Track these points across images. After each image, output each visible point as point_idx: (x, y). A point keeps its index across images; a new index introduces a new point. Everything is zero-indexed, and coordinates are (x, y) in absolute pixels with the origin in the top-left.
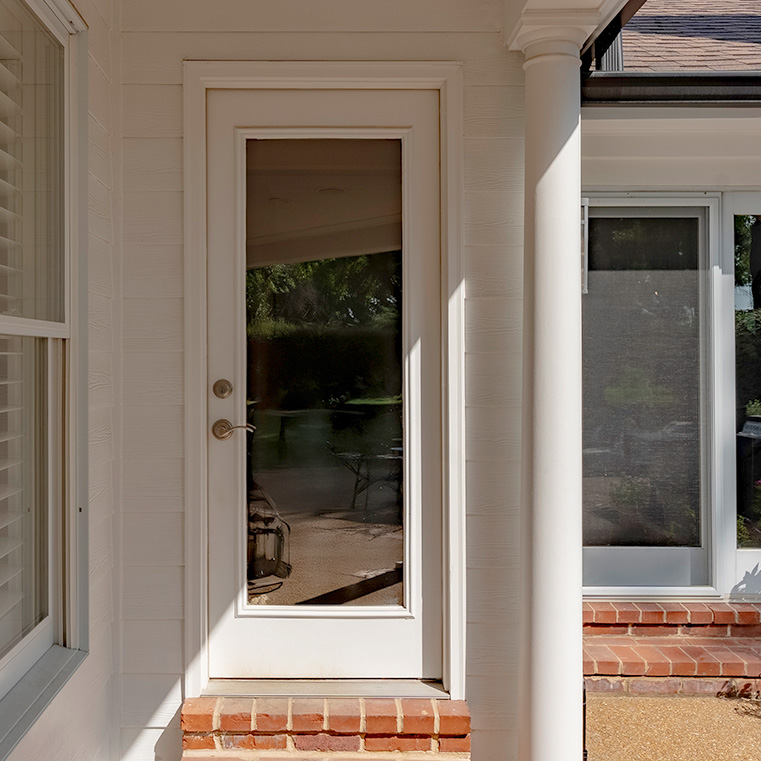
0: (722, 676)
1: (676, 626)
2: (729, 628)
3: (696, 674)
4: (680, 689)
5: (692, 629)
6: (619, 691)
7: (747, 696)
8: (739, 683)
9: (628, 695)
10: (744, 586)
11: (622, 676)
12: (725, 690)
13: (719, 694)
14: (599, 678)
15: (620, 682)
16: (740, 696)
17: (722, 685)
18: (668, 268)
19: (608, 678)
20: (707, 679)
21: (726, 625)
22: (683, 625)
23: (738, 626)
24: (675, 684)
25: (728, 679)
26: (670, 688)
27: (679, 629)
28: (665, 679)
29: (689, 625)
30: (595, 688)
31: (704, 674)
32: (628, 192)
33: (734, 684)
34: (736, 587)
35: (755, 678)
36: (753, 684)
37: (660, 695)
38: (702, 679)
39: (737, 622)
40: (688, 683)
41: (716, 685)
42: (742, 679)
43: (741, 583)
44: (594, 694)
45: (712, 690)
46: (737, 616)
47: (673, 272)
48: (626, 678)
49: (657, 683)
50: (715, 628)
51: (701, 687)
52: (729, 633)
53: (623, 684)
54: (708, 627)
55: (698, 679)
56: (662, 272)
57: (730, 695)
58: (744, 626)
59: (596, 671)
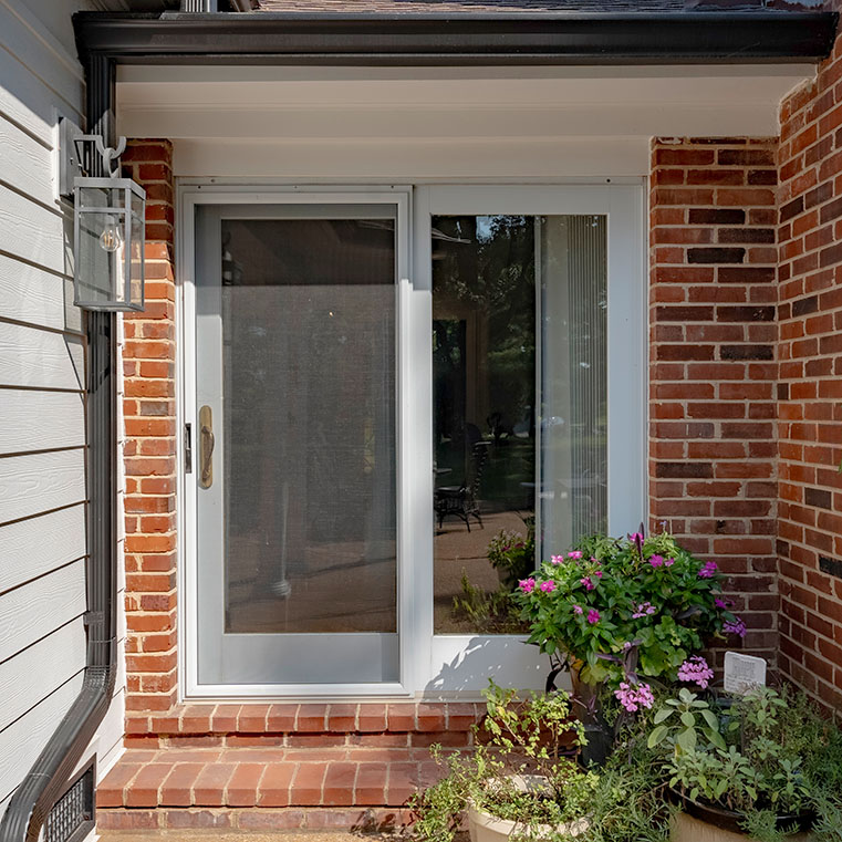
0: (355, 806)
1: (343, 734)
2: (409, 736)
3: (321, 803)
4: (303, 822)
5: (363, 738)
6: (224, 825)
7: (390, 831)
8: (378, 814)
9: (236, 831)
10: (441, 682)
11: (228, 807)
12: (361, 822)
13: (353, 829)
14: (199, 810)
15: (226, 815)
16: (381, 831)
17: (358, 816)
18: (347, 283)
19: (210, 810)
20: (337, 810)
21: (406, 733)
22: (351, 733)
23: (419, 733)
24: (296, 817)
25: (365, 809)
26: (290, 821)
27: (347, 738)
28: (284, 810)
29: (358, 733)
30: (193, 823)
31: (332, 803)
32: (296, 185)
33: (372, 815)
34: (432, 683)
35: (400, 807)
36: (397, 814)
37: (277, 830)
38: (331, 810)
39: (417, 728)
40: (314, 814)
41: (349, 816)
42: (383, 809)
43: (437, 678)
44: (192, 830)
45: (344, 823)
46: (416, 721)
47: (351, 288)
48: (234, 810)
49: (274, 815)
50: (392, 737)
51: (330, 820)
52: (409, 742)
53: (230, 817)
54: (383, 735)
55: (326, 810)
56: (338, 287)
57: (368, 829)
58: (427, 733)
59: (193, 800)
